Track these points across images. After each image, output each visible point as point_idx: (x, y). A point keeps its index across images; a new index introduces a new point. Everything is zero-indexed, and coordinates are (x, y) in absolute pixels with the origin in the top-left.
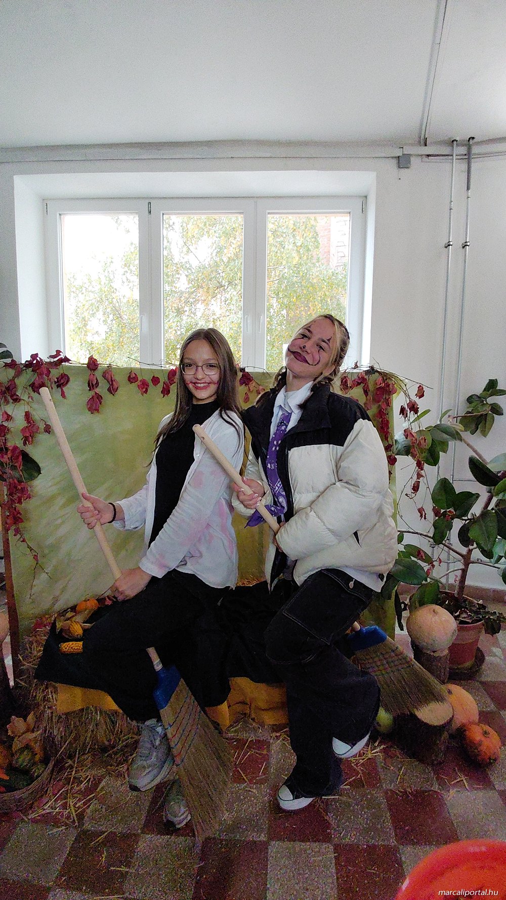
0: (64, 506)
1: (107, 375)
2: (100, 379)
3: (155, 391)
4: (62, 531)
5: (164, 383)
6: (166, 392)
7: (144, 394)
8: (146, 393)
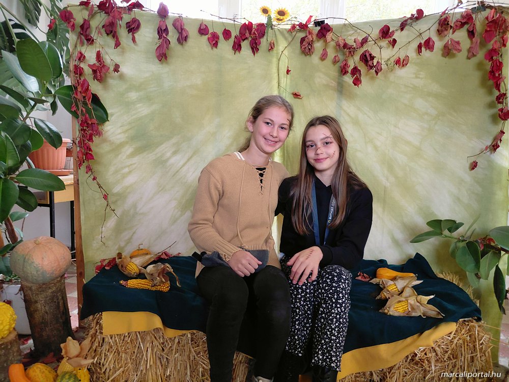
0: (132, 155)
1: (177, 23)
2: (170, 28)
4: (130, 180)
5: (236, 37)
6: (237, 47)
7: (214, 49)
8: (216, 47)
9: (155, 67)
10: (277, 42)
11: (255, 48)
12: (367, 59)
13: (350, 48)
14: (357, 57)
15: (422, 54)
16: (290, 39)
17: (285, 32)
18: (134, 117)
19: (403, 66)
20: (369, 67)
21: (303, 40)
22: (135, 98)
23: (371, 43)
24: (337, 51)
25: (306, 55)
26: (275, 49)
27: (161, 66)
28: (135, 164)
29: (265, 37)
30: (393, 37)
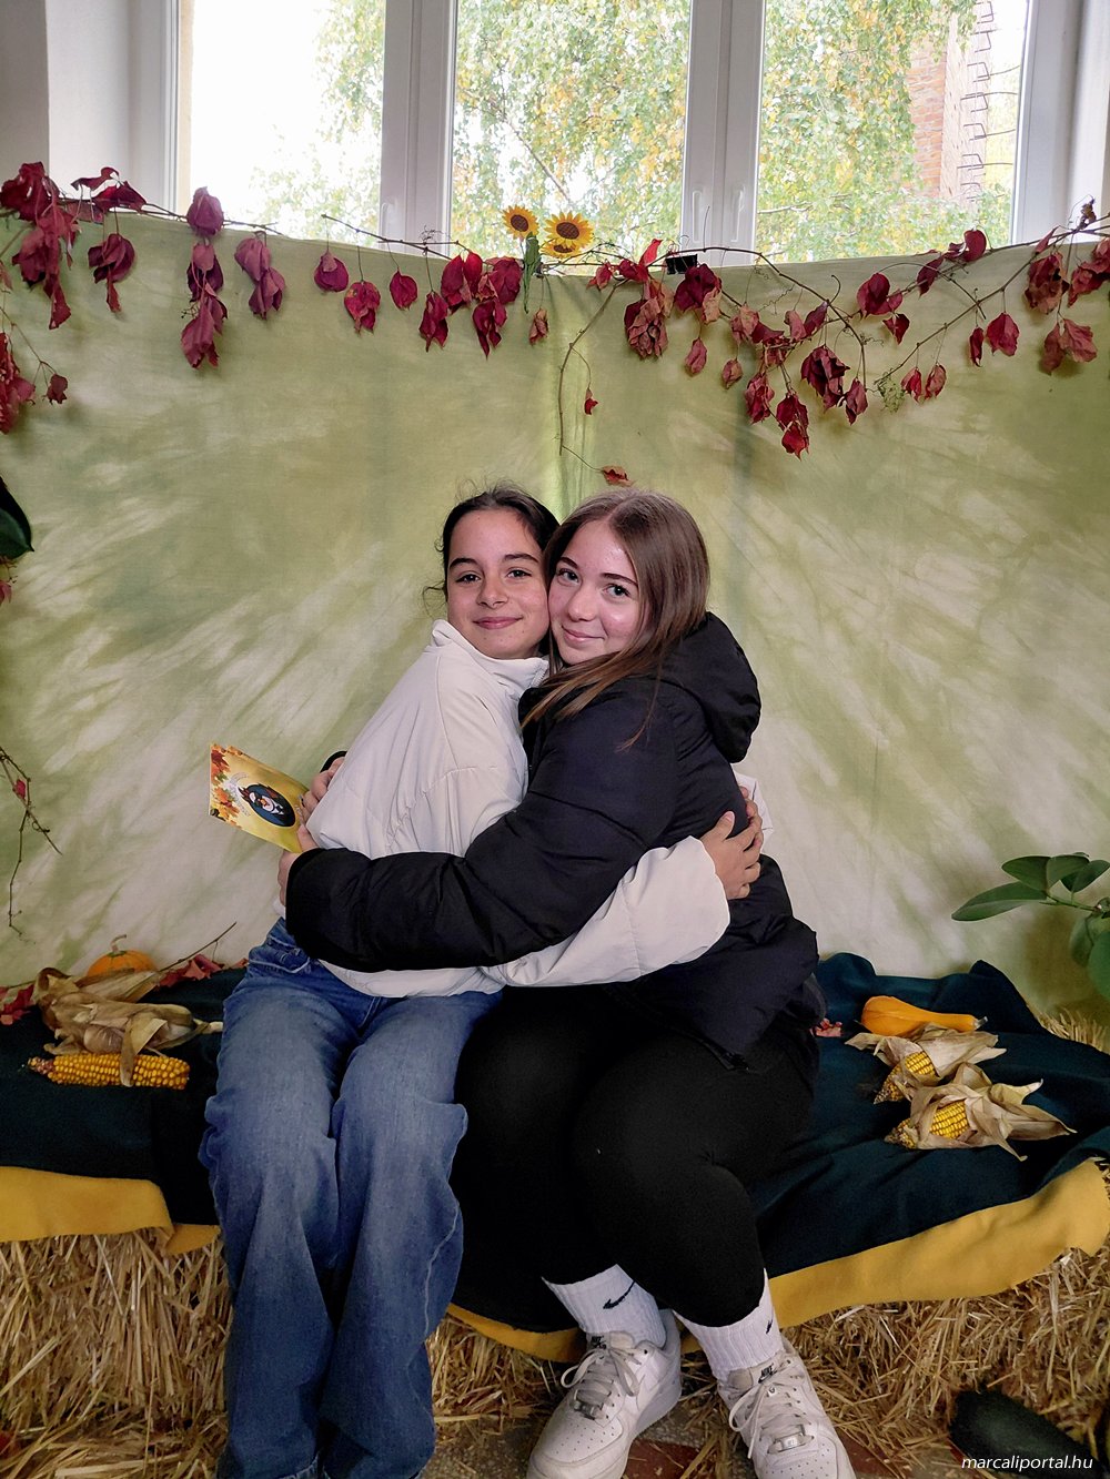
0: (108, 655)
1: (250, 253)
2: (229, 267)
3: (399, 326)
4: (98, 734)
5: (430, 299)
6: (434, 329)
7: (365, 332)
8: (371, 328)
9: (180, 386)
10: (555, 316)
11: (488, 333)
12: (822, 372)
13: (772, 342)
14: (794, 367)
15: (982, 362)
16: (594, 308)
17: (581, 288)
18: (112, 539)
19: (929, 395)
20: (828, 398)
21: (632, 312)
22: (116, 479)
23: (834, 326)
24: (734, 348)
25: (642, 358)
26: (549, 337)
27: (198, 382)
28: (115, 682)
29: (519, 301)
30: (899, 311)
